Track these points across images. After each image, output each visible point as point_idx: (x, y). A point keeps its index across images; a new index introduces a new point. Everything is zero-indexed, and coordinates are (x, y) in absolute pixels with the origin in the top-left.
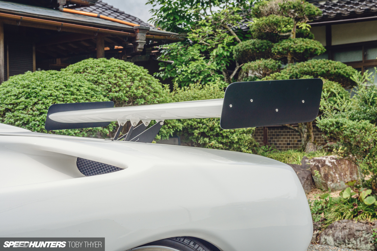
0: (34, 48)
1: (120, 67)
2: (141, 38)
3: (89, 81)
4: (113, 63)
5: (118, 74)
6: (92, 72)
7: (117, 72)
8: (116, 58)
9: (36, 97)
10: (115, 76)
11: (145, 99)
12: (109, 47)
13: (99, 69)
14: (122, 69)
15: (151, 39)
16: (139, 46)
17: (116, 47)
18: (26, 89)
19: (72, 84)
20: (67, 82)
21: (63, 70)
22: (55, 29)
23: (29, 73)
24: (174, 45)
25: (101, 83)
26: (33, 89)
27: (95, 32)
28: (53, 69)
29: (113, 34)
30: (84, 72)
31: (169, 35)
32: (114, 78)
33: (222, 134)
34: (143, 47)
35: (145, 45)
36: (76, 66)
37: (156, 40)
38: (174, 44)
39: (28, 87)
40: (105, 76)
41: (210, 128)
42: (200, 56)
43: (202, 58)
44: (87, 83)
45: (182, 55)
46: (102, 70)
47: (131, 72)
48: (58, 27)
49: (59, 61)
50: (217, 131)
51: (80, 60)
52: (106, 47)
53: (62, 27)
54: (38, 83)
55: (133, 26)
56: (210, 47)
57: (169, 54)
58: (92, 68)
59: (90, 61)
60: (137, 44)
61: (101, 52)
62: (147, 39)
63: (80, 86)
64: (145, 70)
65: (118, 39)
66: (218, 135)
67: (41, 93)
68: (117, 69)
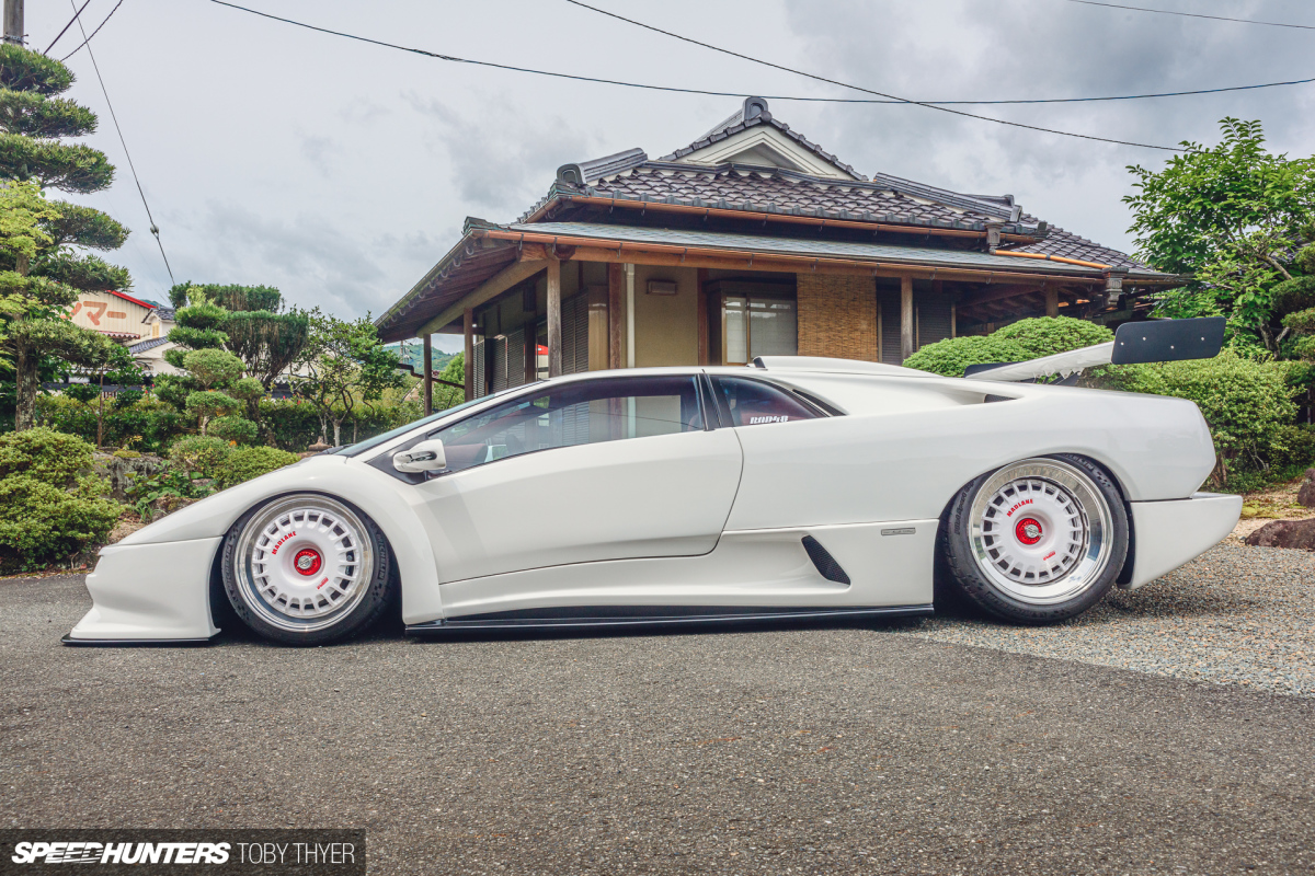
0: (953, 309)
1: (1069, 327)
2: (1114, 286)
3: (1025, 347)
4: (1060, 322)
5: (1067, 337)
6: (1030, 335)
7: (1065, 333)
8: (1065, 315)
9: (953, 370)
10: (1062, 339)
11: (1106, 370)
12: (1067, 301)
13: (1040, 331)
14: (1072, 331)
15: (1132, 286)
16: (1112, 297)
17: (1079, 301)
18: (941, 361)
19: (1002, 352)
20: (996, 350)
21: (991, 336)
22: (983, 281)
23: (945, 341)
24: (1173, 293)
25: (1043, 350)
26: (951, 359)
27: (1041, 281)
28: (977, 335)
29: (1071, 283)
30: (1019, 336)
31: (1162, 278)
32: (1060, 342)
33: (1235, 421)
34: (1117, 298)
35: (1120, 296)
36: (1009, 329)
37: (1142, 286)
38: (1174, 291)
39: (944, 357)
40: (1048, 340)
41: (1216, 413)
42: (1217, 308)
43: (1219, 310)
44: (1021, 349)
45: (1186, 308)
46: (1044, 333)
47: (1085, 333)
48: (986, 277)
49: (990, 326)
50: (1226, 417)
51: (1015, 322)
52: (1060, 302)
53: (994, 277)
54: (957, 352)
55: (1101, 268)
56: (1233, 293)
57: (1165, 307)
58: (1030, 330)
59: (1028, 322)
60: (1107, 295)
61: (1052, 309)
62: (1125, 287)
63: (1012, 354)
64: (1108, 330)
65: (1081, 290)
66: (1228, 423)
67: (961, 365)
68: (1065, 330)
